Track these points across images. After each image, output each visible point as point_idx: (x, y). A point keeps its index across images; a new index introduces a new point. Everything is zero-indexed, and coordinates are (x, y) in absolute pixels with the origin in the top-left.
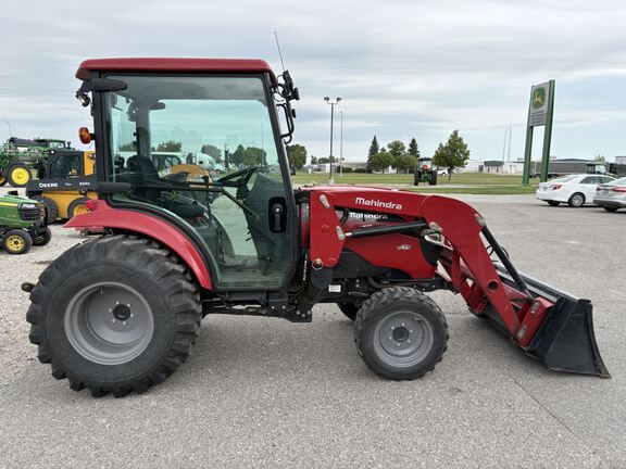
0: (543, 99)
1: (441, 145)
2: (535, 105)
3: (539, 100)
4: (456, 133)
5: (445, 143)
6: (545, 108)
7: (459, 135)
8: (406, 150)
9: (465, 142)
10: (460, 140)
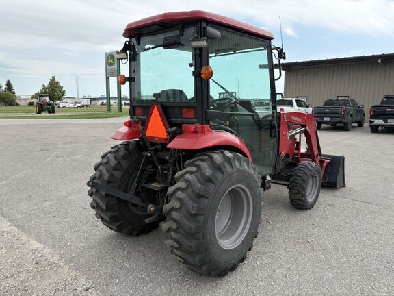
0: (114, 61)
1: (44, 86)
2: (109, 64)
3: (112, 61)
4: (54, 78)
5: (47, 85)
6: (115, 66)
7: (56, 80)
8: (3, 88)
9: (61, 84)
10: (57, 83)
